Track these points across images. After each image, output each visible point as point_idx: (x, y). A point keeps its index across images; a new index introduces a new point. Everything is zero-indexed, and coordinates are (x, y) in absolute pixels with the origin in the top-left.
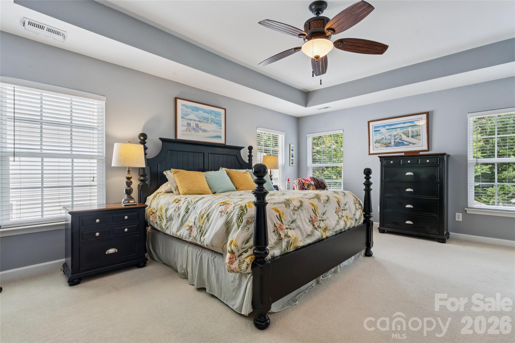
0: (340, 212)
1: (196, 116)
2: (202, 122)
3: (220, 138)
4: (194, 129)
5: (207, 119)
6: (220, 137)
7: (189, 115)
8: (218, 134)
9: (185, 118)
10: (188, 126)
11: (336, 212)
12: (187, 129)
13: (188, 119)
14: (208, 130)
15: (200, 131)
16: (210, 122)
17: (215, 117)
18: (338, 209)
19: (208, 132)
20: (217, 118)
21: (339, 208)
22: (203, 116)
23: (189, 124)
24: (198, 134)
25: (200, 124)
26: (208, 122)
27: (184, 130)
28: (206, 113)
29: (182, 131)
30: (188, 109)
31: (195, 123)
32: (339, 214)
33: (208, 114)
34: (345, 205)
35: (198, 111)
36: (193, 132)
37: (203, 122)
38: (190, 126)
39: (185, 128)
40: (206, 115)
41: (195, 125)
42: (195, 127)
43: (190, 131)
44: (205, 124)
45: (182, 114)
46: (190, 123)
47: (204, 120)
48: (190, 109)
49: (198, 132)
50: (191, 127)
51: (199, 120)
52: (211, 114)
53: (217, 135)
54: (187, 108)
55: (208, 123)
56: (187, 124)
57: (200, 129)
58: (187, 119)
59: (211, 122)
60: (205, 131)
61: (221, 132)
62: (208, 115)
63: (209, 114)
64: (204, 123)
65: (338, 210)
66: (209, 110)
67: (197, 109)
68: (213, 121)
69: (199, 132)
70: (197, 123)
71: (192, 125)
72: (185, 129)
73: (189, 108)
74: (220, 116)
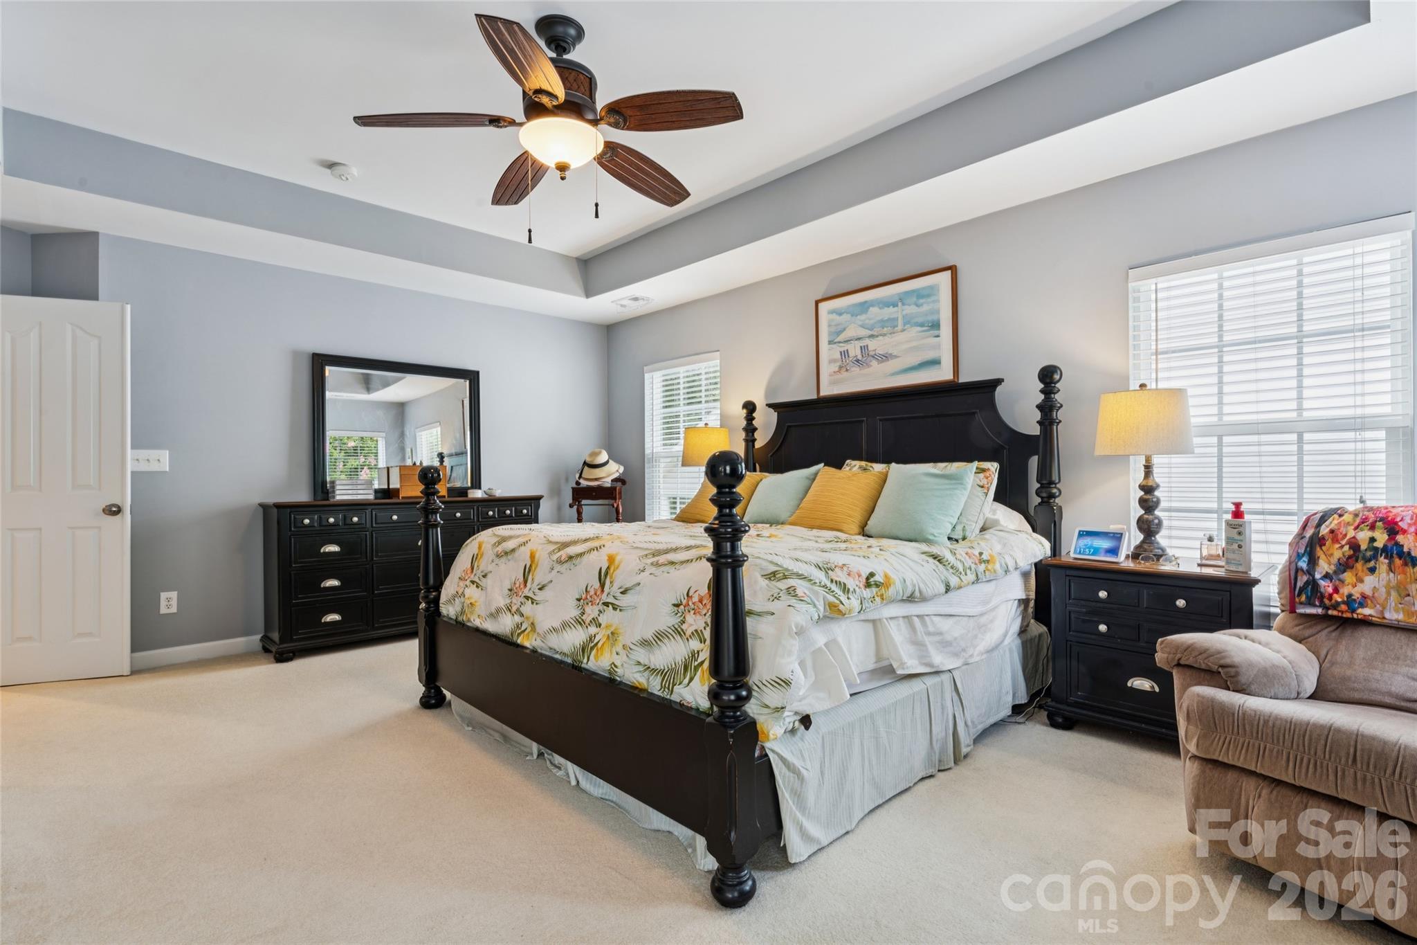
0: (595, 607)
1: (862, 326)
2: (877, 336)
3: (937, 366)
4: (858, 361)
5: (892, 322)
6: (936, 362)
7: (844, 329)
8: (930, 355)
9: (836, 341)
10: (843, 358)
11: (579, 600)
12: (841, 367)
13: (842, 341)
14: (895, 354)
15: (874, 363)
16: (900, 327)
17: (917, 306)
18: (592, 593)
19: (896, 357)
20: (925, 308)
21: (598, 593)
22: (880, 318)
23: (845, 354)
24: (866, 371)
25: (873, 345)
26: (896, 328)
27: (834, 372)
28: (889, 307)
29: (830, 376)
30: (842, 317)
31: (859, 344)
32: (588, 609)
33: (895, 305)
34: (622, 593)
35: (867, 311)
36: (856, 370)
37: (881, 335)
38: (848, 357)
39: (835, 367)
40: (889, 312)
41: (858, 352)
42: (860, 357)
43: (847, 370)
44: (887, 339)
45: (830, 334)
46: (847, 350)
47: (883, 328)
48: (847, 313)
49: (869, 366)
50: (851, 359)
51: (871, 333)
52: (903, 304)
53: (925, 360)
54: (840, 314)
55: (894, 333)
56: (841, 354)
57: (873, 357)
58: (840, 342)
59: (904, 325)
60: (886, 357)
61: (938, 347)
62: (896, 309)
63: (897, 306)
64: (884, 335)
65: (591, 597)
66: (899, 294)
67: (864, 307)
68: (909, 322)
69: (871, 366)
70: (865, 344)
71: (852, 354)
72: (837, 369)
73: (843, 313)
74: (933, 298)
